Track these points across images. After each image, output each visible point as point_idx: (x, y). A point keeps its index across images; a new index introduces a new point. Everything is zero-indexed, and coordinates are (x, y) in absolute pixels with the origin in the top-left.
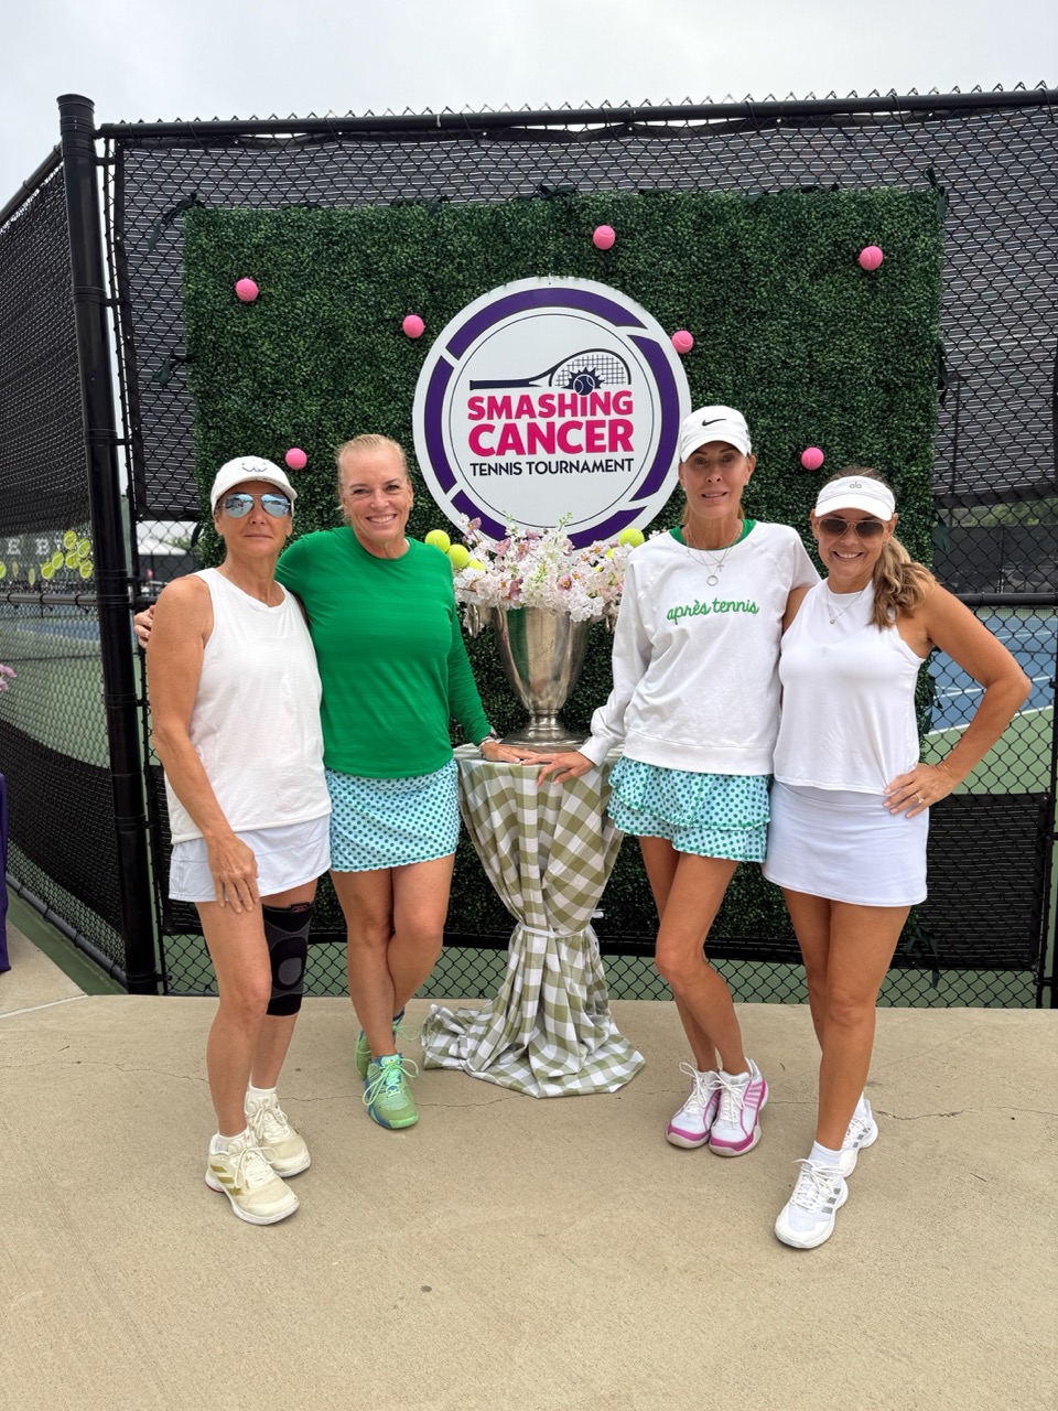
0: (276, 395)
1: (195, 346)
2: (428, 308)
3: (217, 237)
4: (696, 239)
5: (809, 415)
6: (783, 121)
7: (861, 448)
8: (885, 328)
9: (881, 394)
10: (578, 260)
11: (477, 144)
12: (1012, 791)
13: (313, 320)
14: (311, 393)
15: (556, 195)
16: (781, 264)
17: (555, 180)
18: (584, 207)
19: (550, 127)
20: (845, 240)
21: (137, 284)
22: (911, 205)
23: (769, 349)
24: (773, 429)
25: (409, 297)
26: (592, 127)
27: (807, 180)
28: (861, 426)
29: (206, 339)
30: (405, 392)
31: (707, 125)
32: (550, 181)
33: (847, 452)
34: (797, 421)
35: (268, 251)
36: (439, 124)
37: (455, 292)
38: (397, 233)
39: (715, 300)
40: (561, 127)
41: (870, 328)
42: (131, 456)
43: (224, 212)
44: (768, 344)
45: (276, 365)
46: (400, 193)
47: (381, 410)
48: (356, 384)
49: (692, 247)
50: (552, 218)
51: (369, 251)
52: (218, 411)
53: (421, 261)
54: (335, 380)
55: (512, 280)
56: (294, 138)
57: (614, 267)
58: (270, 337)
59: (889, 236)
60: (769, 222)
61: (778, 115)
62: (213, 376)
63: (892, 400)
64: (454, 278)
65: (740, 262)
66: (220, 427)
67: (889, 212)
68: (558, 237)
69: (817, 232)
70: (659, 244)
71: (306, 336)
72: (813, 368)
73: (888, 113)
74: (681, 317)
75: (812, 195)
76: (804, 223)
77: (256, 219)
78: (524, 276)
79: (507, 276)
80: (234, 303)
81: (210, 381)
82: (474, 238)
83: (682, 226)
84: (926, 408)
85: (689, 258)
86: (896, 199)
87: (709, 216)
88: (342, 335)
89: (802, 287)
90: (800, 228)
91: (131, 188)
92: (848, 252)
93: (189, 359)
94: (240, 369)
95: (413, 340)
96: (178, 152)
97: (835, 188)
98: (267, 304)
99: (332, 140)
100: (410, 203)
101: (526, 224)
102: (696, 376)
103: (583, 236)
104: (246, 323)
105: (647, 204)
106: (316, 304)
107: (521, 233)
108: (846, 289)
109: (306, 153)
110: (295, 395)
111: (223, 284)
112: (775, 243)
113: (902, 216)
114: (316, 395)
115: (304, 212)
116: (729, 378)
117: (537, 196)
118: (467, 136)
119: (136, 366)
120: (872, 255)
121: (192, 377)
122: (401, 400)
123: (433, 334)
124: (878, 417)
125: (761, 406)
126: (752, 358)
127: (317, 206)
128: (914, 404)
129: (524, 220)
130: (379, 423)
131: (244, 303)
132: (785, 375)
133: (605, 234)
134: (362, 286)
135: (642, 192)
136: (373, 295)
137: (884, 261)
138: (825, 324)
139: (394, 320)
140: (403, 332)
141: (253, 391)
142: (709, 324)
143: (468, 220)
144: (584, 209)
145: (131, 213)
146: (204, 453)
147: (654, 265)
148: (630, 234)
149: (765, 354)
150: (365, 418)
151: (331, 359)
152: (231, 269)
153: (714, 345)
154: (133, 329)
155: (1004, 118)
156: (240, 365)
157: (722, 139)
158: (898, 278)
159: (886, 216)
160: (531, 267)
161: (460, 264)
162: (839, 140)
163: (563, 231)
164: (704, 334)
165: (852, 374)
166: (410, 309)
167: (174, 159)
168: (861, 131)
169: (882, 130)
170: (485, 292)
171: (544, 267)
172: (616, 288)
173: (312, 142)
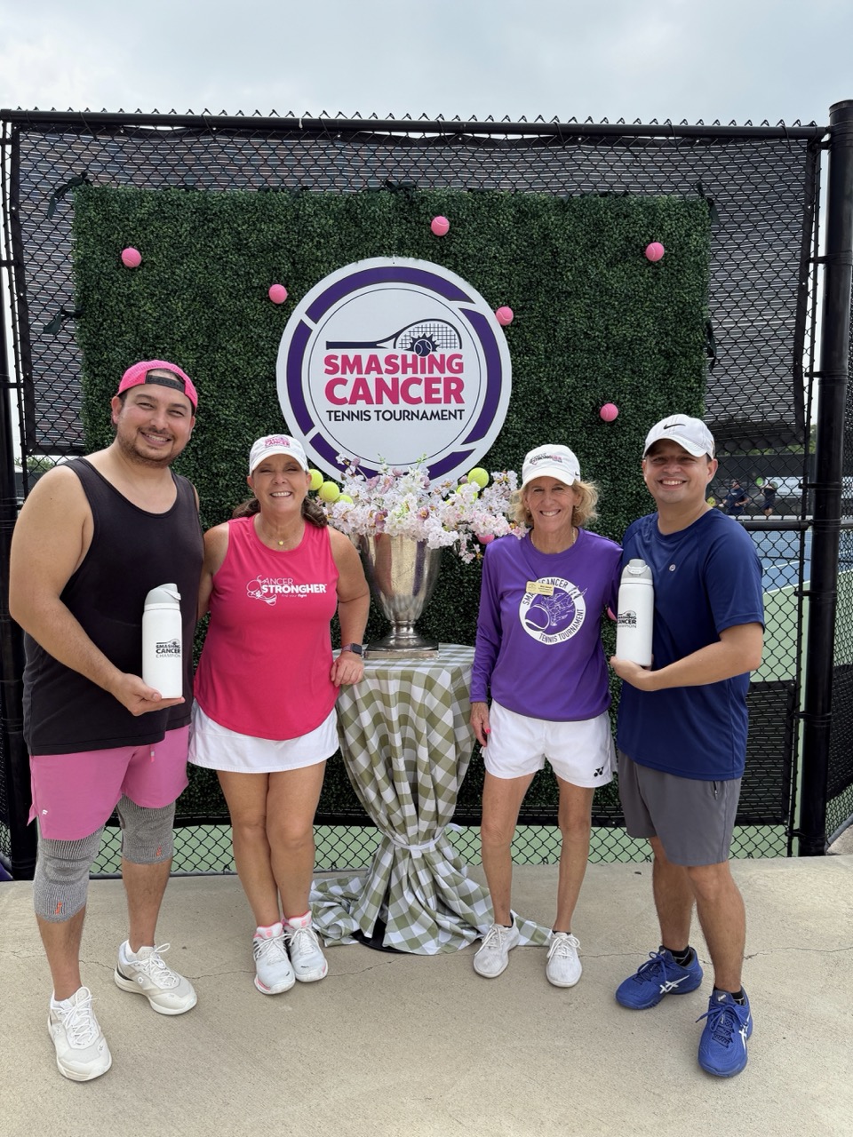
0: (156, 348)
1: (83, 304)
2: (289, 277)
3: (105, 211)
4: (515, 230)
5: (606, 376)
6: (583, 140)
7: (647, 404)
8: (666, 308)
9: (662, 361)
10: (418, 244)
11: (332, 144)
12: (767, 680)
13: (189, 286)
14: (187, 347)
15: (400, 189)
16: (584, 254)
17: (398, 177)
18: (423, 200)
19: (393, 134)
20: (634, 236)
21: (30, 248)
22: (685, 211)
23: (574, 322)
24: (577, 387)
25: (274, 269)
26: (428, 135)
27: (602, 187)
28: (647, 386)
29: (93, 299)
30: (271, 348)
31: (522, 139)
32: (395, 178)
33: (636, 406)
34: (596, 381)
35: (152, 225)
36: (301, 126)
37: (313, 266)
38: (264, 214)
39: (531, 282)
40: (403, 134)
41: (654, 307)
42: (23, 398)
43: (112, 190)
44: (573, 318)
45: (157, 323)
46: (266, 182)
47: (249, 364)
48: (228, 341)
49: (512, 237)
50: (395, 207)
51: (240, 229)
52: (103, 361)
53: (284, 239)
54: (209, 337)
55: (362, 258)
56: (173, 130)
57: (448, 250)
58: (152, 298)
59: (669, 234)
60: (574, 219)
61: (579, 134)
62: (99, 330)
63: (671, 366)
64: (313, 254)
65: (551, 251)
66: (105, 375)
67: (669, 215)
68: (401, 224)
69: (612, 228)
70: (485, 233)
71: (183, 299)
72: (609, 339)
73: (664, 138)
74: (503, 294)
75: (607, 199)
76: (602, 221)
77: (140, 197)
78: (373, 255)
79: (358, 254)
80: (119, 268)
81: (96, 334)
82: (331, 222)
83: (503, 219)
84: (698, 372)
85: (510, 246)
86: (674, 206)
87: (525, 211)
88: (216, 299)
89: (601, 272)
90: (599, 227)
91: (25, 166)
92: (637, 246)
93: (77, 315)
94: (123, 325)
95: (280, 305)
96: (70, 137)
97: (626, 194)
98: (149, 270)
99: (208, 134)
100: (276, 190)
101: (375, 212)
102: (516, 343)
103: (422, 224)
104: (130, 286)
105: (475, 200)
106: (193, 272)
107: (371, 219)
108: (635, 276)
109: (184, 144)
110: (173, 349)
111: (110, 251)
112: (578, 236)
113: (678, 219)
114: (192, 350)
115: (183, 193)
116: (542, 346)
117: (383, 189)
118: (324, 137)
119: (28, 320)
120: (656, 250)
121: (80, 331)
122: (267, 355)
123: (295, 300)
124: (660, 379)
125: (567, 369)
126: (560, 329)
127: (194, 188)
128: (689, 369)
129: (373, 208)
130: (248, 374)
131: (128, 268)
132: (586, 343)
133: (441, 224)
134: (233, 258)
135: (470, 190)
136: (242, 265)
137: (665, 255)
138: (619, 303)
139: (261, 287)
140: (269, 298)
141: (135, 344)
142: (526, 301)
143: (324, 206)
144: (423, 202)
145: (26, 187)
146: (90, 397)
147: (481, 250)
148: (461, 224)
149: (571, 327)
150: (235, 371)
151: (205, 319)
152: (117, 239)
153: (529, 318)
154: (26, 287)
155: (754, 147)
156: (123, 322)
157: (534, 151)
158: (676, 268)
159: (666, 219)
160: (379, 248)
161: (319, 242)
162: (627, 157)
163: (406, 219)
164: (522, 308)
165: (640, 345)
166: (275, 278)
167: (65, 142)
168: (644, 151)
169: (660, 151)
170: (339, 267)
171: (389, 248)
172: (449, 268)
173: (190, 135)
